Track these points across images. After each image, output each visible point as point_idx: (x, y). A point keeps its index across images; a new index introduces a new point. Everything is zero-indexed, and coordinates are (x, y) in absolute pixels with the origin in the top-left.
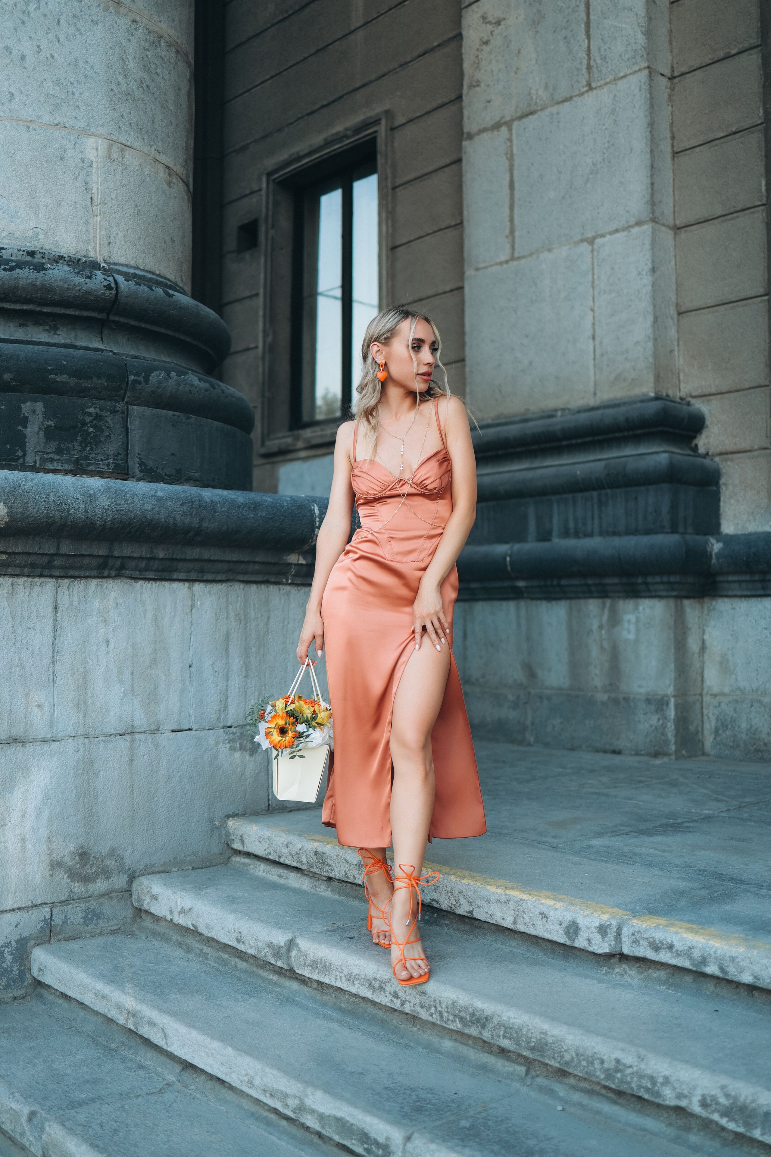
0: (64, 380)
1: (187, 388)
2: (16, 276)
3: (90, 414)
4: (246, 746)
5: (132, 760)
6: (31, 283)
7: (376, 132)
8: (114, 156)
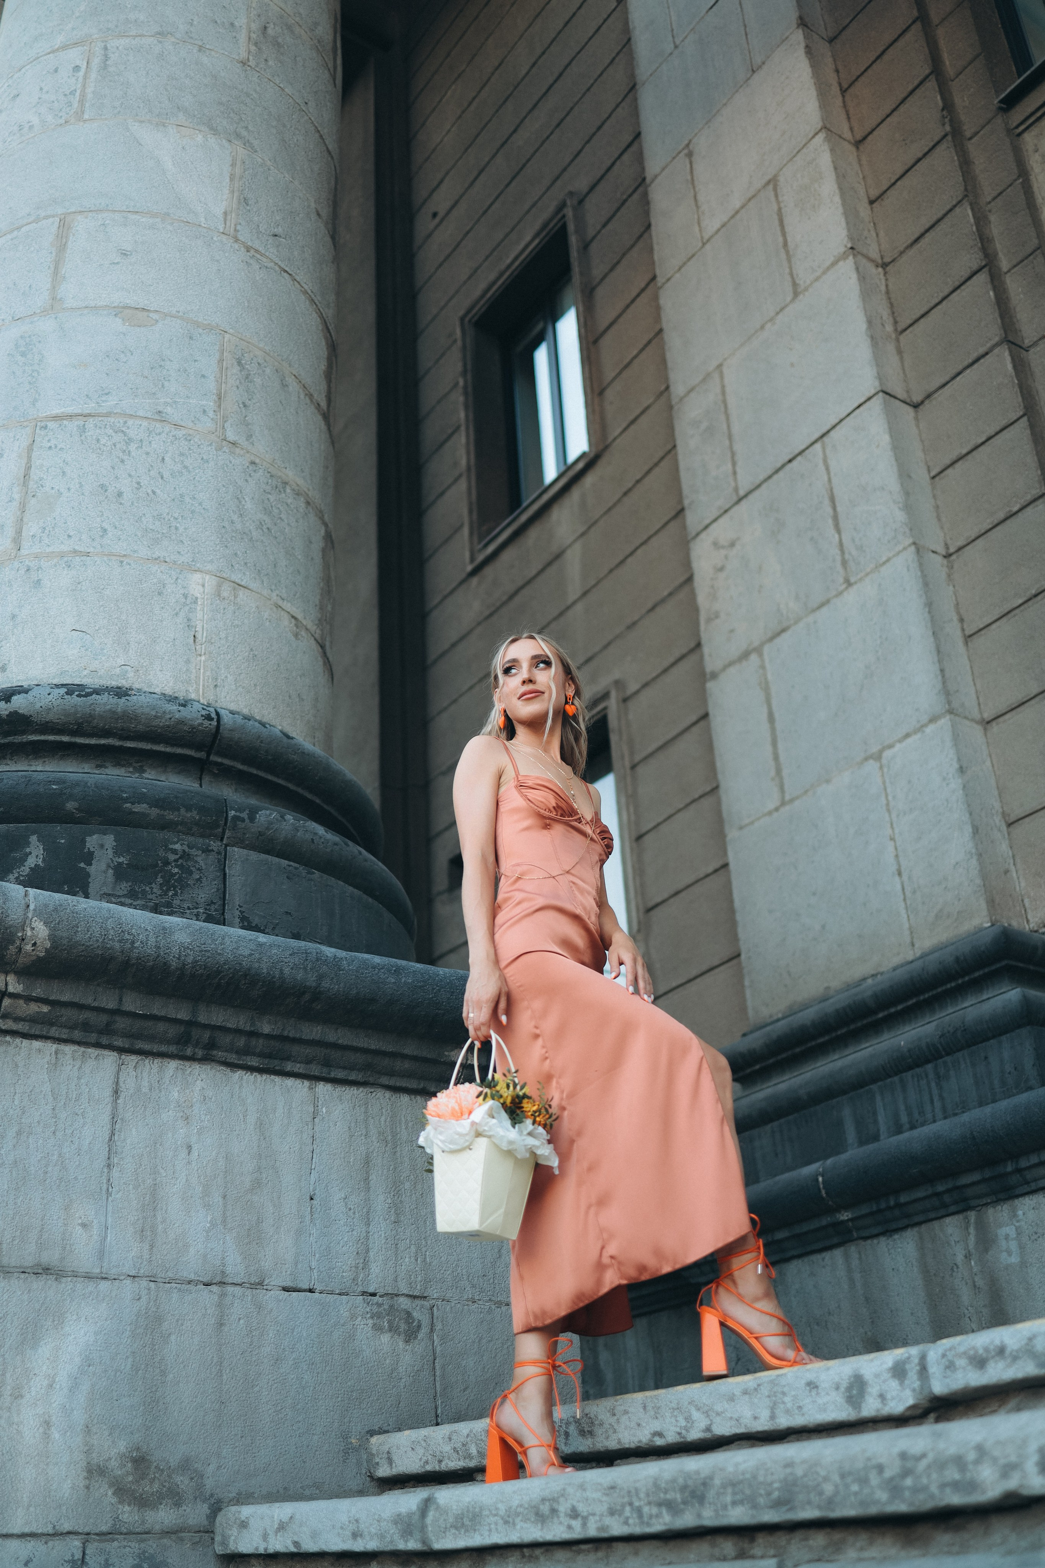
0: (143, 810)
1: (308, 836)
2: (91, 702)
3: (175, 852)
4: (398, 1327)
5: (222, 1325)
6: (110, 710)
7: (605, 708)
8: (225, 594)
